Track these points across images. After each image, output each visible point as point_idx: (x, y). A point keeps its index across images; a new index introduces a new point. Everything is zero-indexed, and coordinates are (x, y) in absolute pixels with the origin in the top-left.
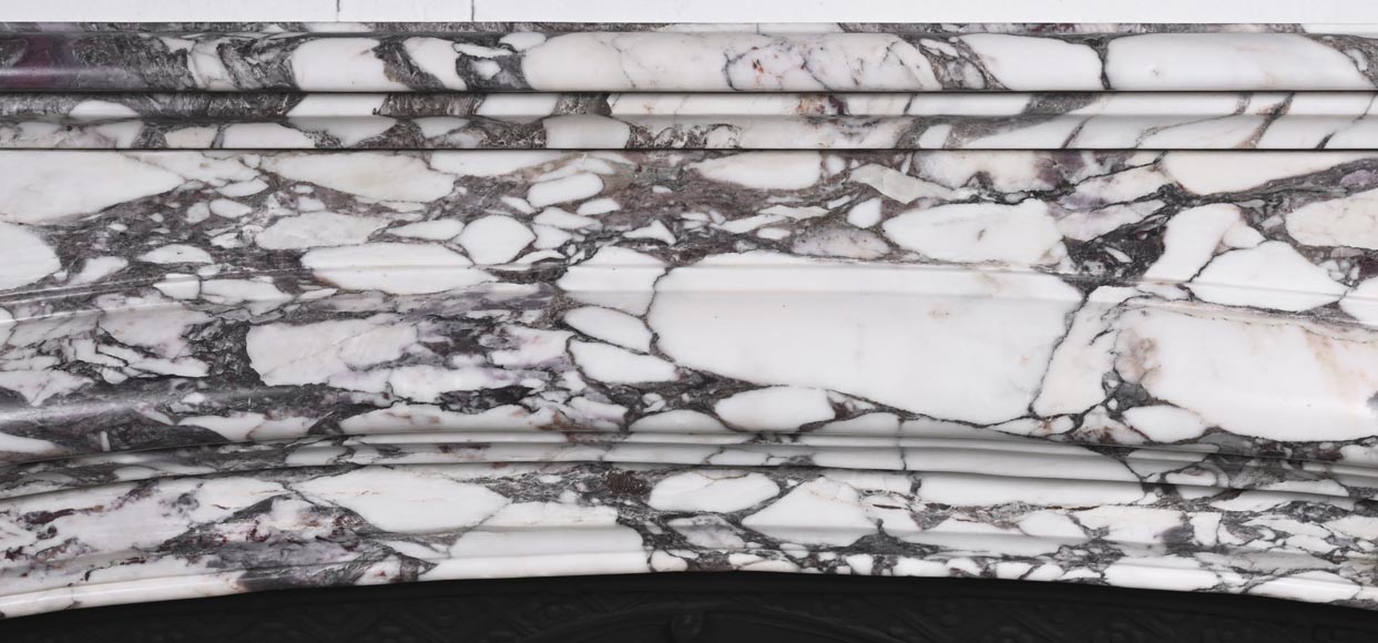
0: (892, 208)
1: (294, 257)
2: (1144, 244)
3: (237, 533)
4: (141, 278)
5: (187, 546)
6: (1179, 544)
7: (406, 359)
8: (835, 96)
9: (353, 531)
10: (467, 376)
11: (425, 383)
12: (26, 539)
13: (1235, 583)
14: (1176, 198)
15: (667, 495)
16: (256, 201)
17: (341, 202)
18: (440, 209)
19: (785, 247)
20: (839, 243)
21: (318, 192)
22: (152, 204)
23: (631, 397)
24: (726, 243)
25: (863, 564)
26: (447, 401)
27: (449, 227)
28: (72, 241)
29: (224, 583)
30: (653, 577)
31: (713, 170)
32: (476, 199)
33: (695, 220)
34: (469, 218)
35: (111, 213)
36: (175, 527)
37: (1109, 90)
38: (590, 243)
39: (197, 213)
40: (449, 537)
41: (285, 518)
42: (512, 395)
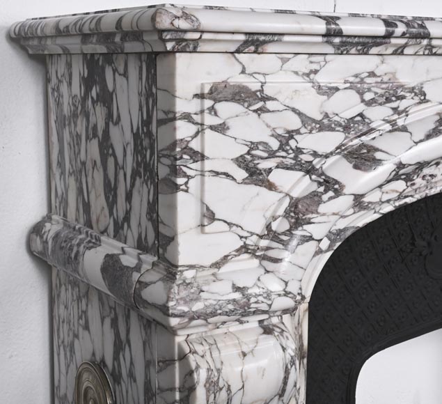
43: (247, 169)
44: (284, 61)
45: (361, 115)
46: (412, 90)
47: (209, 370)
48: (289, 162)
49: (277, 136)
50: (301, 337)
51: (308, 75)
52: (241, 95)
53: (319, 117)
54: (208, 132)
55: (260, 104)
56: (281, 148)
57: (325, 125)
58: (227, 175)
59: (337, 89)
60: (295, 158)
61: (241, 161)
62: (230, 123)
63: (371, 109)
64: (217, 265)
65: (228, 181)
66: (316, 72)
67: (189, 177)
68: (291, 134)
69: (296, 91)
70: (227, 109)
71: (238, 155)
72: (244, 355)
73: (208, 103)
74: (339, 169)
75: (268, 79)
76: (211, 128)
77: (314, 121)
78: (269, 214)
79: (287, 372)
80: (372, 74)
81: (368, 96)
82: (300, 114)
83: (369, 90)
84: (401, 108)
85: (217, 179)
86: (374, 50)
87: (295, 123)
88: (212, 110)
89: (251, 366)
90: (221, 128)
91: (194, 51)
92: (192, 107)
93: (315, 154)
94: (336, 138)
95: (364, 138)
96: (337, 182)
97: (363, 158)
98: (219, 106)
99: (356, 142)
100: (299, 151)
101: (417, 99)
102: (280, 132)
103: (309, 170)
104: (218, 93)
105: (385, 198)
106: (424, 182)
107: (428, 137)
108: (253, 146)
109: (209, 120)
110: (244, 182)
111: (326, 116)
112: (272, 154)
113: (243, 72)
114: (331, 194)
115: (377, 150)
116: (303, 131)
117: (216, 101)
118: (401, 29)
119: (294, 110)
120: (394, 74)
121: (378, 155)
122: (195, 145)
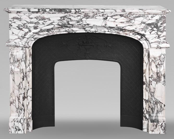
0: (96, 17)
1: (70, 18)
2: (107, 18)
3: (68, 30)
4: (64, 19)
5: (65, 31)
6: (108, 31)
7: (76, 23)
8: (94, 12)
9: (73, 30)
10: (78, 24)
11: (77, 24)
12: (59, 31)
13: (111, 33)
14: (108, 16)
15: (86, 29)
16: (69, 16)
17: (73, 16)
18: (77, 16)
19: (91, 18)
20: (94, 18)
21: (72, 16)
22: (65, 16)
23: (85, 25)
24: (89, 18)
25: (95, 32)
26: (77, 25)
27: (77, 17)
28: (61, 18)
29: (67, 33)
30: (86, 33)
31: (88, 15)
32: (78, 16)
33: (87, 17)
34: (78, 17)
35: (63, 16)
36: (65, 30)
37: (105, 12)
38: (83, 18)
39: (66, 16)
40: (77, 31)
41: (70, 30)
42: (80, 25)
43: (18, 28)
44: (24, 14)
45: (38, 22)
46: (47, 19)
47: (11, 52)
48: (25, 27)
49: (23, 24)
50: (30, 52)
51: (28, 16)
52: (17, 18)
53: (30, 22)
54: (13, 23)
55: (20, 20)
56: (23, 25)
57: (31, 23)
58: (15, 28)
59: (33, 18)
60: (27, 27)
61: (17, 27)
62: (16, 22)
63: (40, 21)
64: (14, 40)
65: (15, 29)
66: (30, 16)
67: (11, 28)
68: (25, 24)
69: (26, 18)
70: (15, 20)
71: (17, 26)
72: (17, 52)
73: (13, 19)
74: (32, 29)
75: (22, 16)
76: (13, 22)
77: (29, 22)
78: (22, 34)
79: (23, 55)
80: (40, 16)
81: (38, 19)
82: (26, 21)
83: (38, 18)
84: (45, 21)
85: (14, 29)
86: (38, 13)
87: (26, 22)
88: (13, 20)
89: (17, 54)
90: (15, 22)
91: (11, 13)
92: (11, 20)
93: (30, 27)
94: (33, 25)
95: (38, 25)
96: (31, 31)
97: (35, 28)
98: (14, 20)
99: (36, 25)
100: (27, 26)
101: (48, 20)
102: (23, 23)
103: (29, 29)
104: (14, 18)
105: (44, 34)
106: (52, 32)
107: (47, 26)
108: (19, 25)
109: (13, 21)
110: (18, 29)
111: (31, 22)
112: (22, 26)
113: (18, 16)
114: (29, 32)
115: (38, 27)
116: (27, 23)
117: (14, 19)
118: (41, 10)
119: (25, 21)
120: (44, 16)
121: (38, 28)
122: (11, 24)
